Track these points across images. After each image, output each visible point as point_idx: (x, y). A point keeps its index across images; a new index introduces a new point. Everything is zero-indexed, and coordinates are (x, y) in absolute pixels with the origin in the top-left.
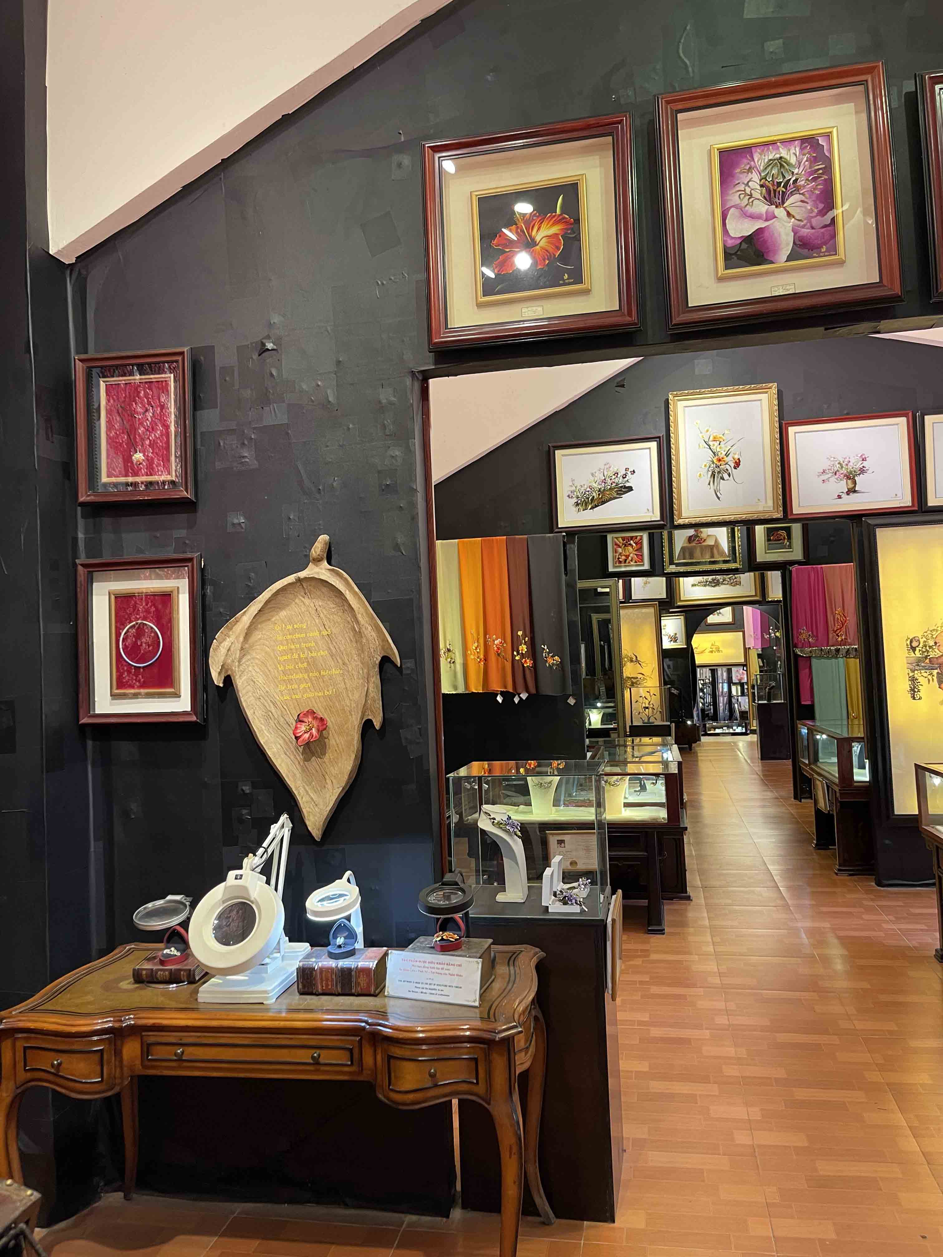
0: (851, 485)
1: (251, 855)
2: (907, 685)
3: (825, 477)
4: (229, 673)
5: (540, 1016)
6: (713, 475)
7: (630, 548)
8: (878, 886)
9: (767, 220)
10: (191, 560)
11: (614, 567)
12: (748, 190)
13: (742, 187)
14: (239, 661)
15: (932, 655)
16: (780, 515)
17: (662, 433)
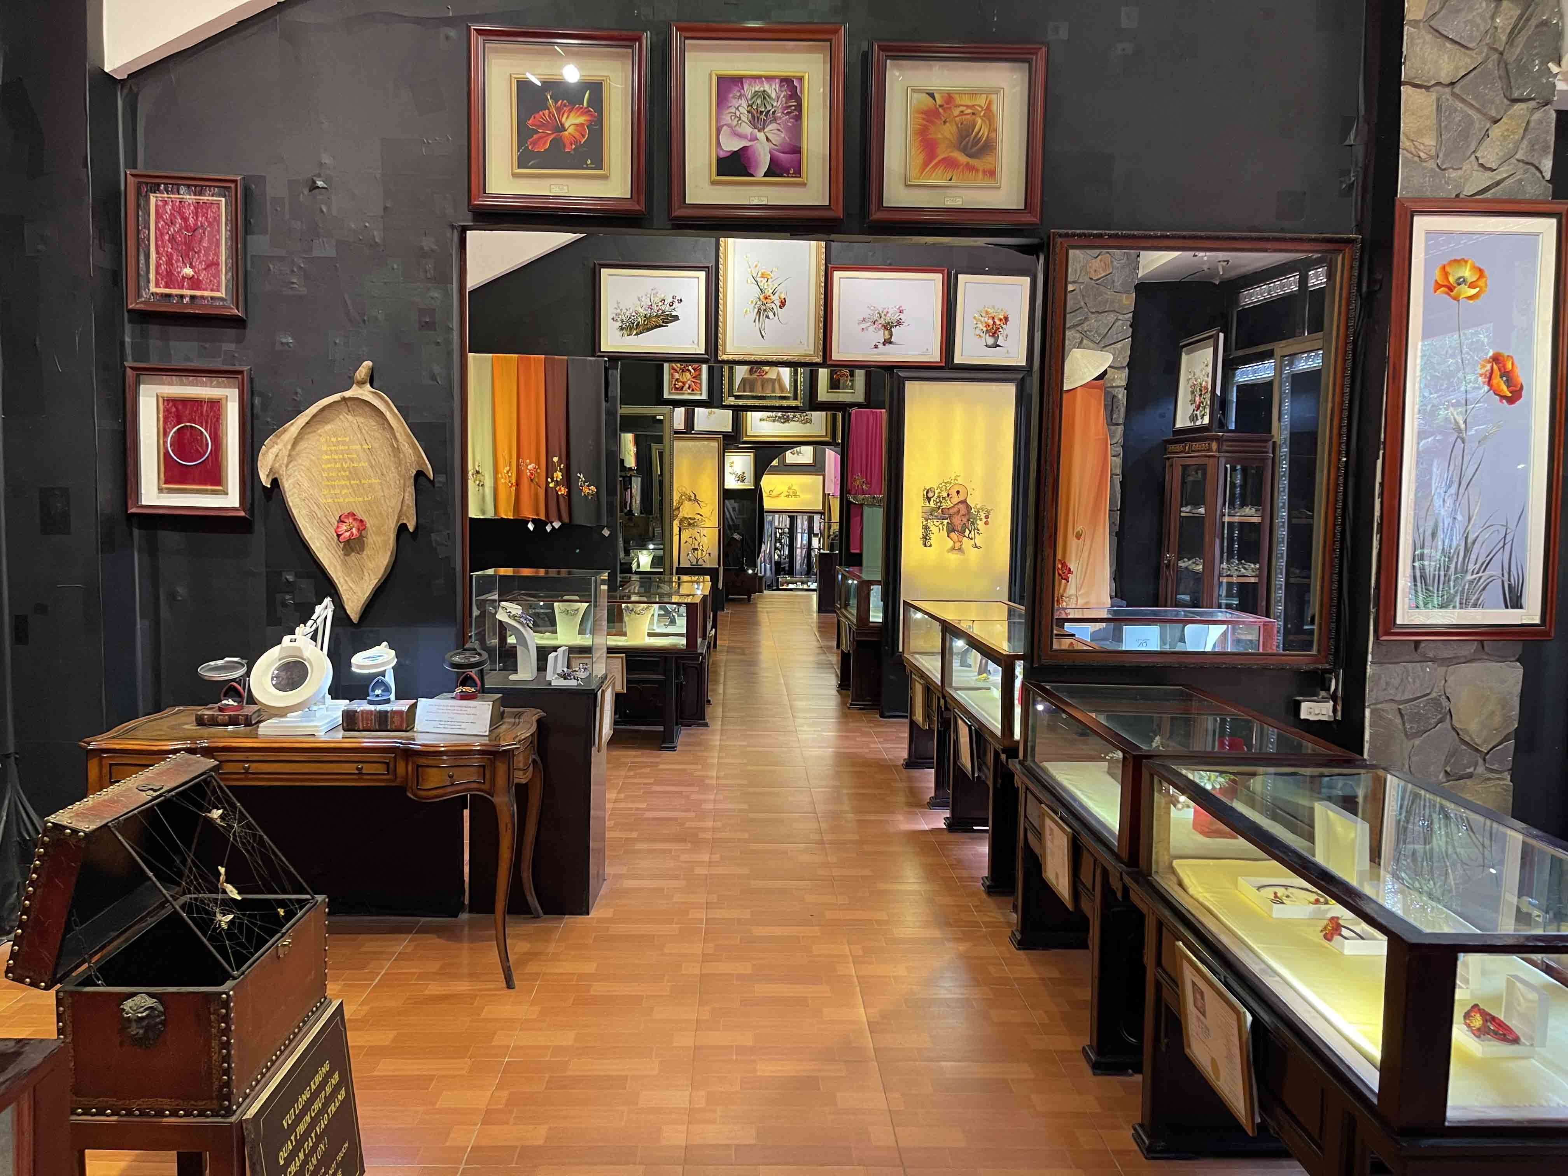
0: (887, 337)
1: (302, 625)
2: (920, 532)
3: (864, 325)
4: (276, 476)
5: (538, 759)
6: (759, 312)
7: (688, 374)
8: (881, 717)
9: (750, 140)
10: (241, 372)
11: (670, 393)
12: (738, 114)
13: (733, 110)
14: (287, 466)
15: (944, 505)
16: (819, 360)
17: (712, 264)
